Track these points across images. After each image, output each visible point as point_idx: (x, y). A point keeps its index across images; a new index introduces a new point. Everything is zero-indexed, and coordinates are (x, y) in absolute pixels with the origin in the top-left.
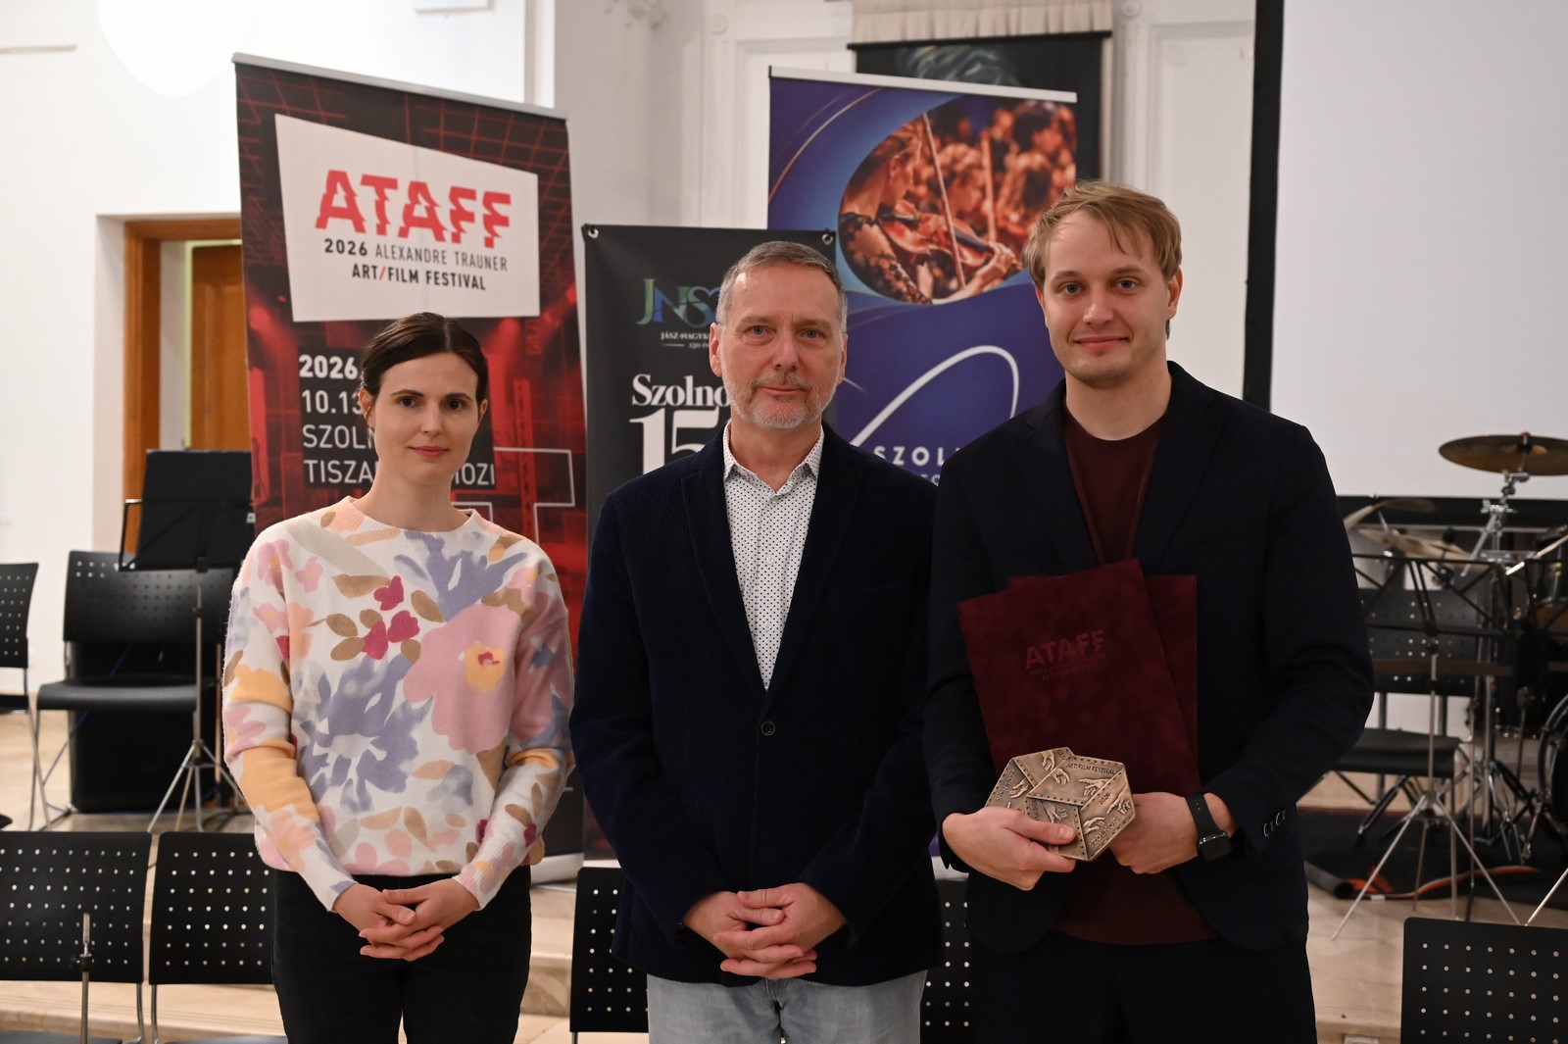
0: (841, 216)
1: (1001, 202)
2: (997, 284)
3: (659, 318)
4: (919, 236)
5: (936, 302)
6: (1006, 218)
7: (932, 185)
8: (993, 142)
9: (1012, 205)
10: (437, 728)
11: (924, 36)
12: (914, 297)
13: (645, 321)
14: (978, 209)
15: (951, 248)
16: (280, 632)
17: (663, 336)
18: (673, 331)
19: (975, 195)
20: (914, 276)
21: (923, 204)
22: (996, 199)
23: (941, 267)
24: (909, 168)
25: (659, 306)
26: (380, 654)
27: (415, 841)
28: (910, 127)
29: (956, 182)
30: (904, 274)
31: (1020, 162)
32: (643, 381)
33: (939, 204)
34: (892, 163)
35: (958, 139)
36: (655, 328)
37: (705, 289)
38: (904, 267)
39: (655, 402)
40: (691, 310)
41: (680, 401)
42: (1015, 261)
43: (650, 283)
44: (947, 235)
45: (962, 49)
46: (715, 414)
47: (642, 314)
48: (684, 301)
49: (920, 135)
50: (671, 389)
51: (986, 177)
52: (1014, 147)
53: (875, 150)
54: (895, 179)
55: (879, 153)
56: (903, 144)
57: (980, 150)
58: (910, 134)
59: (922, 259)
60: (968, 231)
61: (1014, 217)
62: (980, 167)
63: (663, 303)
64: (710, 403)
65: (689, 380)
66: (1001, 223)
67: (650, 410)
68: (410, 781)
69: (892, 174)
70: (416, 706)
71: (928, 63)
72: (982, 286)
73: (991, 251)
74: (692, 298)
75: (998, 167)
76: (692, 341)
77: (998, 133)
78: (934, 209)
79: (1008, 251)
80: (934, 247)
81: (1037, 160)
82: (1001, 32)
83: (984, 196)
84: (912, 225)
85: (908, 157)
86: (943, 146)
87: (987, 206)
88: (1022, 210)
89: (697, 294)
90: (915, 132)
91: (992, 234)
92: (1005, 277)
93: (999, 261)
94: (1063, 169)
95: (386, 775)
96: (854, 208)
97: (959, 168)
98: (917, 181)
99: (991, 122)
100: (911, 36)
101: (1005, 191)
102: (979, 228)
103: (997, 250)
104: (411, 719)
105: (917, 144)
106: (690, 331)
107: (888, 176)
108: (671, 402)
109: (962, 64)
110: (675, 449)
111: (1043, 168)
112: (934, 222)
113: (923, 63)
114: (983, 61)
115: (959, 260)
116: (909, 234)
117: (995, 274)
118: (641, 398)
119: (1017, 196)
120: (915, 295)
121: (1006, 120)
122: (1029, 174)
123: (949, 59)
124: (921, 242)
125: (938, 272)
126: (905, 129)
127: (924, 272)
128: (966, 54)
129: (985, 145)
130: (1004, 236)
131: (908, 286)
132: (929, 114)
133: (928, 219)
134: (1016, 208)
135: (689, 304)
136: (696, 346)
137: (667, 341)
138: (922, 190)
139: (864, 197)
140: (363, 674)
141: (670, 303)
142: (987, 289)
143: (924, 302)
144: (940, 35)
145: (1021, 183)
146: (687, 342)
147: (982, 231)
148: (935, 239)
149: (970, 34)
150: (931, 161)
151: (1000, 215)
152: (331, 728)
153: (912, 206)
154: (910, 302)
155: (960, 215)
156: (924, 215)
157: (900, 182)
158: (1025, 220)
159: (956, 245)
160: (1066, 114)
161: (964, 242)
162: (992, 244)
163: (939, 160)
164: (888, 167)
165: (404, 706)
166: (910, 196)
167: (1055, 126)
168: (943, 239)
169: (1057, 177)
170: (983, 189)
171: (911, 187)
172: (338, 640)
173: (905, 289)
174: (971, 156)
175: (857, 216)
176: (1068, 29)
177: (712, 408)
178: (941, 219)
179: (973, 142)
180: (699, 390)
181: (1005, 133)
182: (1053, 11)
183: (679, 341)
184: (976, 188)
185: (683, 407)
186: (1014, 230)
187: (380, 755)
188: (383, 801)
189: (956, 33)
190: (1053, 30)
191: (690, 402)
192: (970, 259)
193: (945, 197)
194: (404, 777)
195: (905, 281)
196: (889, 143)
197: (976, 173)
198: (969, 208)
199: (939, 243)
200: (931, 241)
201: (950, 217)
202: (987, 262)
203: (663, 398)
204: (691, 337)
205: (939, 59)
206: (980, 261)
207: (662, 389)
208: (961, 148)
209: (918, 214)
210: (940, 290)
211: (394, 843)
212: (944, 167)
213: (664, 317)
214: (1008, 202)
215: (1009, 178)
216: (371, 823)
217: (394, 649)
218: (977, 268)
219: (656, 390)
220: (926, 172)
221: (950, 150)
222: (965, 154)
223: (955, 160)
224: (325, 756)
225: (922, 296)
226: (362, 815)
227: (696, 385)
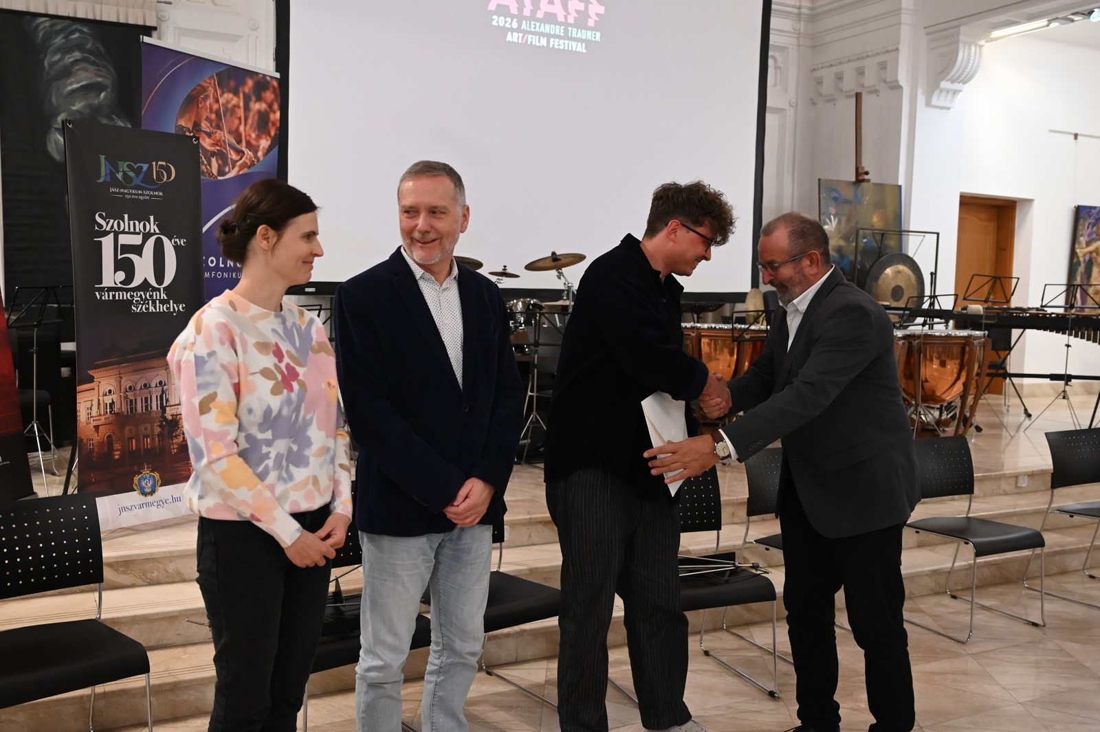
0: (176, 126)
1: (248, 127)
2: (246, 170)
3: (108, 179)
4: (212, 142)
5: (219, 178)
6: (250, 136)
7: (218, 113)
8: (244, 94)
9: (253, 129)
10: (320, 428)
11: (42, 11)
12: (209, 174)
13: (101, 180)
14: (237, 129)
15: (226, 149)
16: (236, 381)
17: (112, 190)
18: (116, 187)
19: (237, 122)
20: (210, 164)
21: (214, 124)
22: (245, 125)
23: (221, 159)
24: (208, 103)
25: (108, 172)
26: (291, 389)
27: (316, 494)
28: (208, 81)
29: (228, 114)
30: (205, 162)
31: (256, 106)
32: (101, 216)
33: (221, 125)
34: (200, 100)
35: (230, 91)
36: (107, 185)
37: (132, 164)
38: (205, 158)
39: (108, 229)
40: (125, 175)
41: (122, 229)
42: (253, 159)
43: (102, 157)
44: (224, 141)
45: (68, 22)
46: (140, 237)
47: (99, 177)
48: (122, 170)
49: (213, 86)
50: (116, 221)
51: (241, 112)
52: (254, 98)
53: (192, 91)
54: (201, 108)
55: (194, 93)
56: (204, 90)
57: (239, 97)
58: (208, 85)
59: (213, 154)
60: (233, 141)
61: (253, 136)
62: (239, 107)
63: (111, 170)
64: (137, 230)
65: (126, 216)
66: (248, 138)
67: (106, 233)
68: (312, 460)
69: (200, 106)
70: (308, 417)
71: (45, 27)
72: (239, 171)
73: (243, 152)
74: (126, 169)
75: (247, 108)
76: (127, 194)
77: (247, 90)
78: (219, 127)
79: (250, 153)
80: (218, 148)
81: (263, 106)
82: (91, 17)
83: (240, 123)
84: (209, 135)
85: (207, 97)
86: (223, 93)
87: (242, 128)
88: (257, 133)
89: (128, 166)
90: (210, 84)
91: (244, 143)
92: (249, 167)
93: (247, 158)
94: (274, 112)
95: (298, 459)
96: (182, 123)
97: (230, 106)
98: (211, 111)
99: (244, 84)
100: (32, 10)
101: (250, 121)
102: (238, 139)
103: (246, 152)
104: (307, 424)
105: (211, 90)
106: (125, 188)
107: (198, 107)
108: (117, 230)
109: (67, 32)
110: (120, 257)
111: (266, 110)
112: (219, 134)
113: (41, 27)
114: (80, 31)
115: (229, 156)
116: (208, 140)
117: (244, 165)
118: (100, 226)
119: (255, 125)
120: (210, 174)
121: (250, 83)
122: (259, 112)
123: (58, 27)
124: (213, 145)
125: (220, 162)
126: (206, 82)
127: (214, 160)
128: (70, 26)
129: (241, 95)
130: (249, 145)
131: (207, 168)
132: (216, 74)
133: (216, 133)
134: (254, 131)
135: (124, 172)
136: (129, 197)
137: (113, 193)
138: (213, 116)
139: (187, 117)
140: (288, 401)
141: (114, 171)
142: (241, 173)
143: (214, 178)
144: (51, 12)
145: (256, 118)
146: (124, 194)
147: (239, 142)
148: (219, 144)
149: (71, 15)
150: (217, 101)
151: (247, 134)
152: (273, 435)
153: (209, 124)
154: (208, 178)
155: (230, 132)
156: (215, 130)
157: (204, 111)
158: (258, 138)
159: (228, 148)
160: (275, 84)
161: (230, 146)
162: (244, 149)
163: (221, 100)
164: (198, 102)
165: (304, 418)
166: (208, 119)
167: (271, 89)
168: (223, 144)
169: (272, 117)
170: (240, 119)
171: (208, 114)
172: (271, 383)
173: (205, 170)
174: (235, 101)
175: (184, 127)
176: (131, 21)
177: (139, 234)
178: (222, 133)
179: (236, 93)
180: (132, 223)
181: (249, 90)
182: (122, 10)
183: (119, 193)
184: (236, 118)
185: (123, 232)
186: (253, 142)
187: (295, 448)
188: (300, 474)
189: (61, 13)
190: (122, 20)
191: (127, 230)
192: (234, 156)
193: (223, 121)
194: (308, 458)
195: (206, 166)
196: (198, 88)
197: (236, 109)
198: (234, 129)
199: (221, 147)
200: (218, 145)
201: (225, 133)
202: (241, 159)
203: (112, 227)
204: (126, 191)
205: (52, 26)
206: (238, 158)
207: (112, 221)
208: (231, 96)
209: (212, 129)
210: (221, 172)
211: (309, 496)
212: (223, 105)
213: (111, 179)
214: (251, 127)
215: (251, 115)
216: (296, 488)
217: (295, 385)
218: (237, 161)
219: (109, 222)
220: (215, 107)
221: (226, 95)
222: (232, 99)
223: (228, 102)
224: (269, 452)
225: (213, 174)
226: (290, 484)
227: (129, 220)
